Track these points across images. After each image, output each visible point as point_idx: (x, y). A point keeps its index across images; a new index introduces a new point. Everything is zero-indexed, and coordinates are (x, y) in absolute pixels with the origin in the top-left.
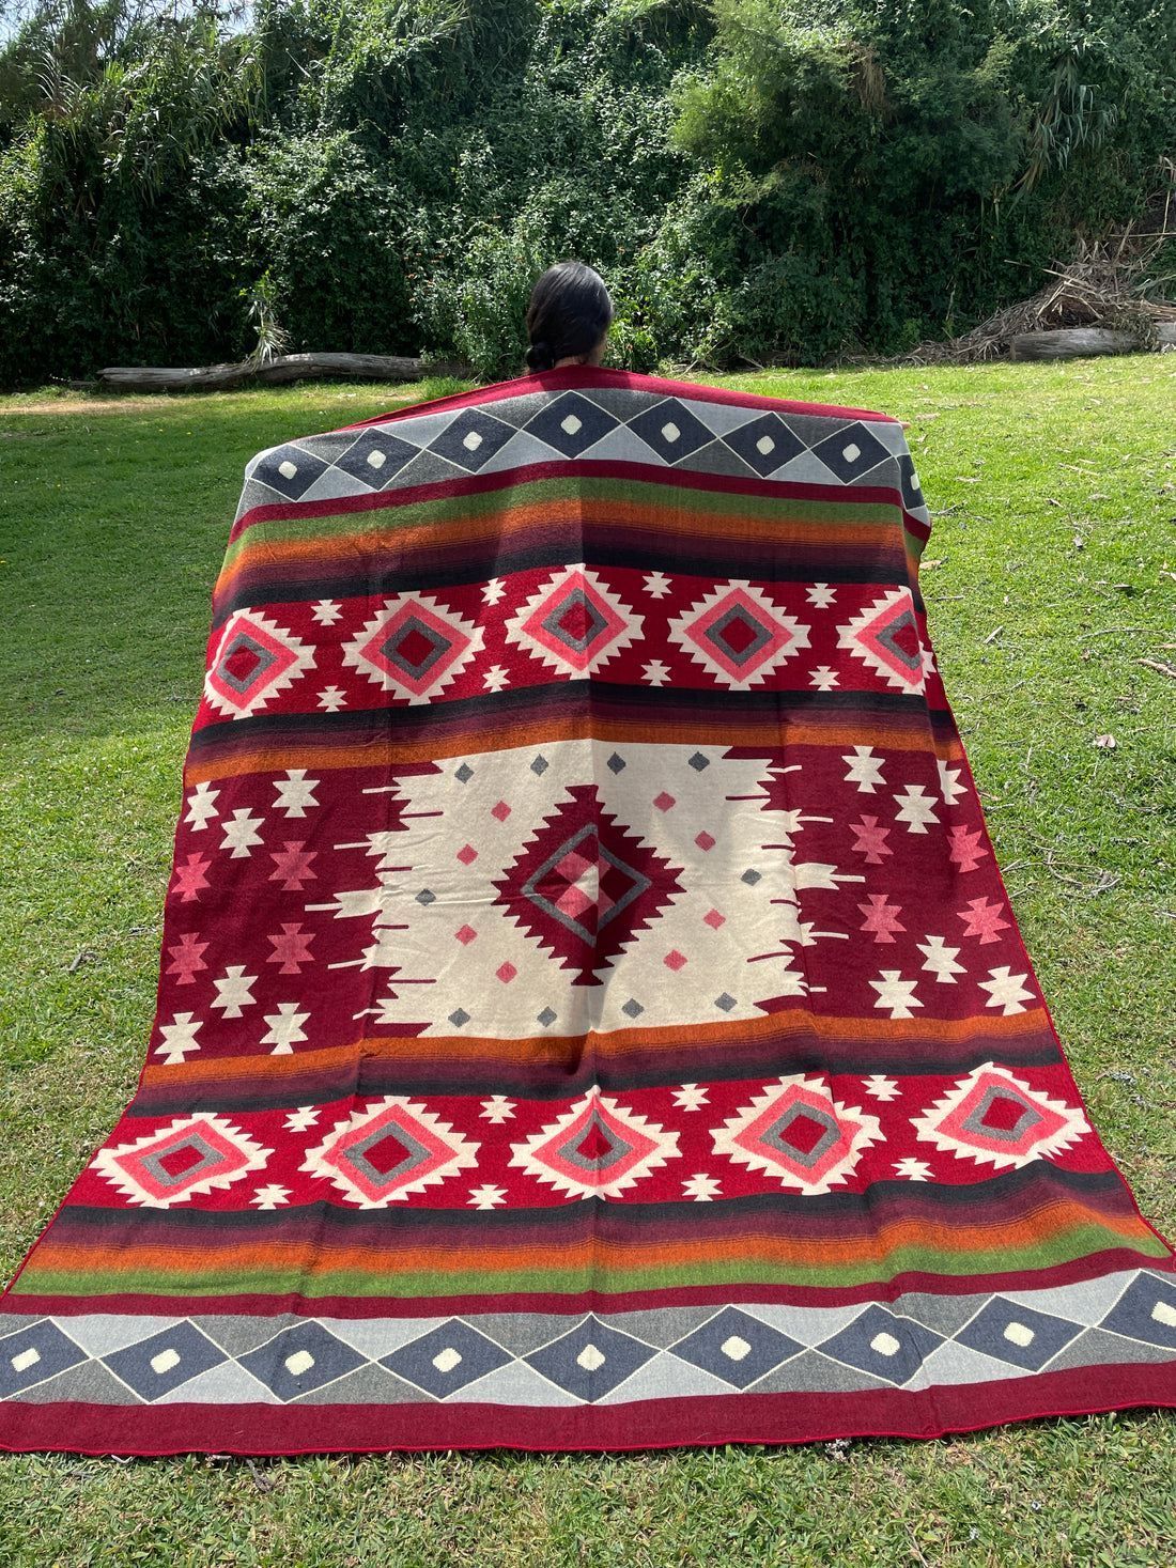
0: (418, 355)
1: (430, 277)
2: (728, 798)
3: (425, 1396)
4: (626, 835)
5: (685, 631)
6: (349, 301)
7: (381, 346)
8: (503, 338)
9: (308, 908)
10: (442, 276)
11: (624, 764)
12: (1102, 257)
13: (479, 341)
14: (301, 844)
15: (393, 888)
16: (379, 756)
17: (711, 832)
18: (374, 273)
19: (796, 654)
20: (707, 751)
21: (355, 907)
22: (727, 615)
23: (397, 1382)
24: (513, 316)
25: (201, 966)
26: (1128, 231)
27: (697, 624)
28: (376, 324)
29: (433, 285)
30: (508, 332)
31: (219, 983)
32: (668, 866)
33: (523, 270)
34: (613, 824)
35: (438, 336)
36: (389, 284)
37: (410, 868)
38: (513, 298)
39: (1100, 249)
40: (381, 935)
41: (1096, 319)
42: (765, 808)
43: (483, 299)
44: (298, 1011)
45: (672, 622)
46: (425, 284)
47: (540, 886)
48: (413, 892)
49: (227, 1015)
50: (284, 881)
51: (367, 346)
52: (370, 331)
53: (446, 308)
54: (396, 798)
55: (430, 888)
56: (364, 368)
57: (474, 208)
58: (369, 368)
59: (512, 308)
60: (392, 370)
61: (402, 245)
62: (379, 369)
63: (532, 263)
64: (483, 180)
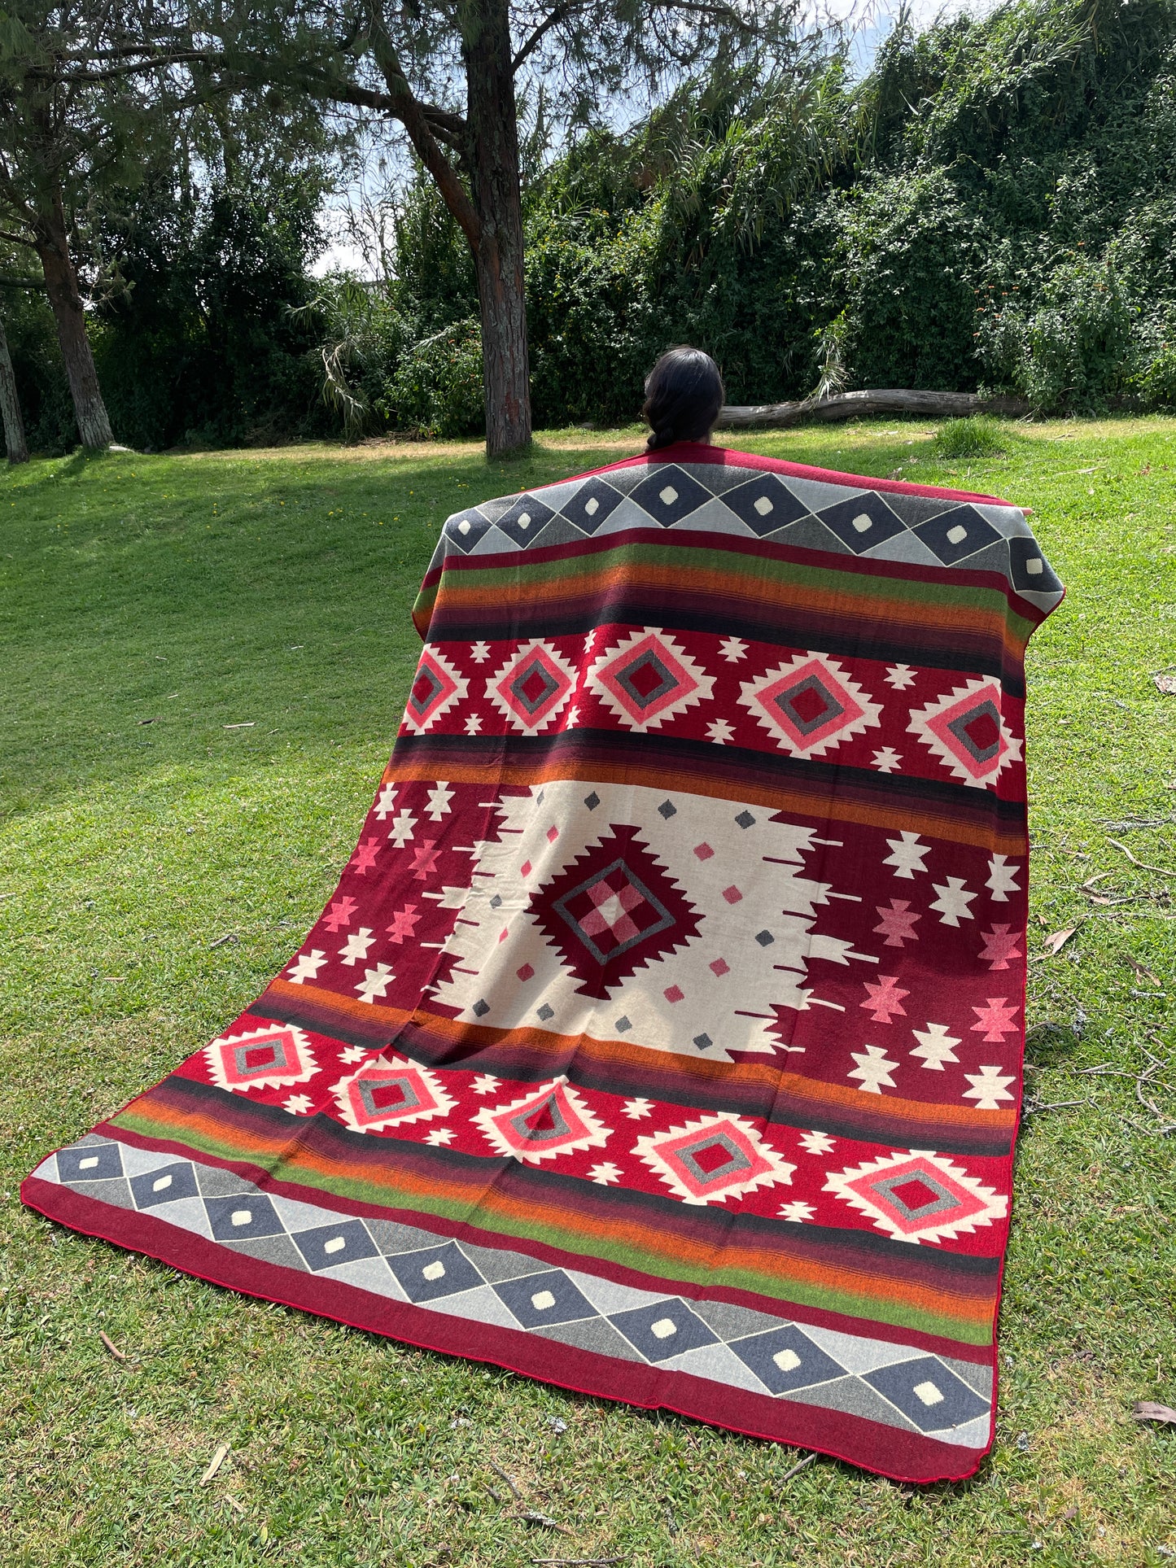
0: (975, 391)
1: (999, 310)
2: (765, 859)
3: (305, 1267)
4: (664, 874)
5: (756, 696)
6: (916, 337)
7: (941, 381)
8: (1068, 372)
9: (425, 895)
10: (1013, 308)
11: (675, 811)
13: (1041, 374)
14: (433, 842)
15: (479, 890)
16: (494, 777)
17: (740, 887)
18: (945, 308)
19: (864, 732)
20: (754, 810)
21: (453, 900)
22: (801, 685)
23: (294, 1251)
24: (1082, 347)
25: (346, 922)
27: (767, 690)
28: (941, 359)
29: (1000, 318)
30: (1075, 365)
31: (351, 938)
32: (693, 911)
33: (1102, 299)
34: (654, 863)
35: (999, 370)
36: (960, 318)
37: (493, 875)
38: (1085, 329)
40: (458, 927)
42: (797, 875)
43: (1053, 332)
44: (390, 973)
45: (743, 685)
46: (994, 317)
47: (569, 905)
48: (490, 896)
49: (345, 962)
50: (416, 871)
51: (929, 383)
52: (934, 367)
53: (1010, 340)
54: (498, 813)
55: (501, 894)
56: (918, 404)
57: (1065, 235)
58: (923, 405)
59: (1083, 339)
60: (945, 407)
61: (979, 278)
62: (933, 405)
63: (1114, 290)
64: (1080, 204)
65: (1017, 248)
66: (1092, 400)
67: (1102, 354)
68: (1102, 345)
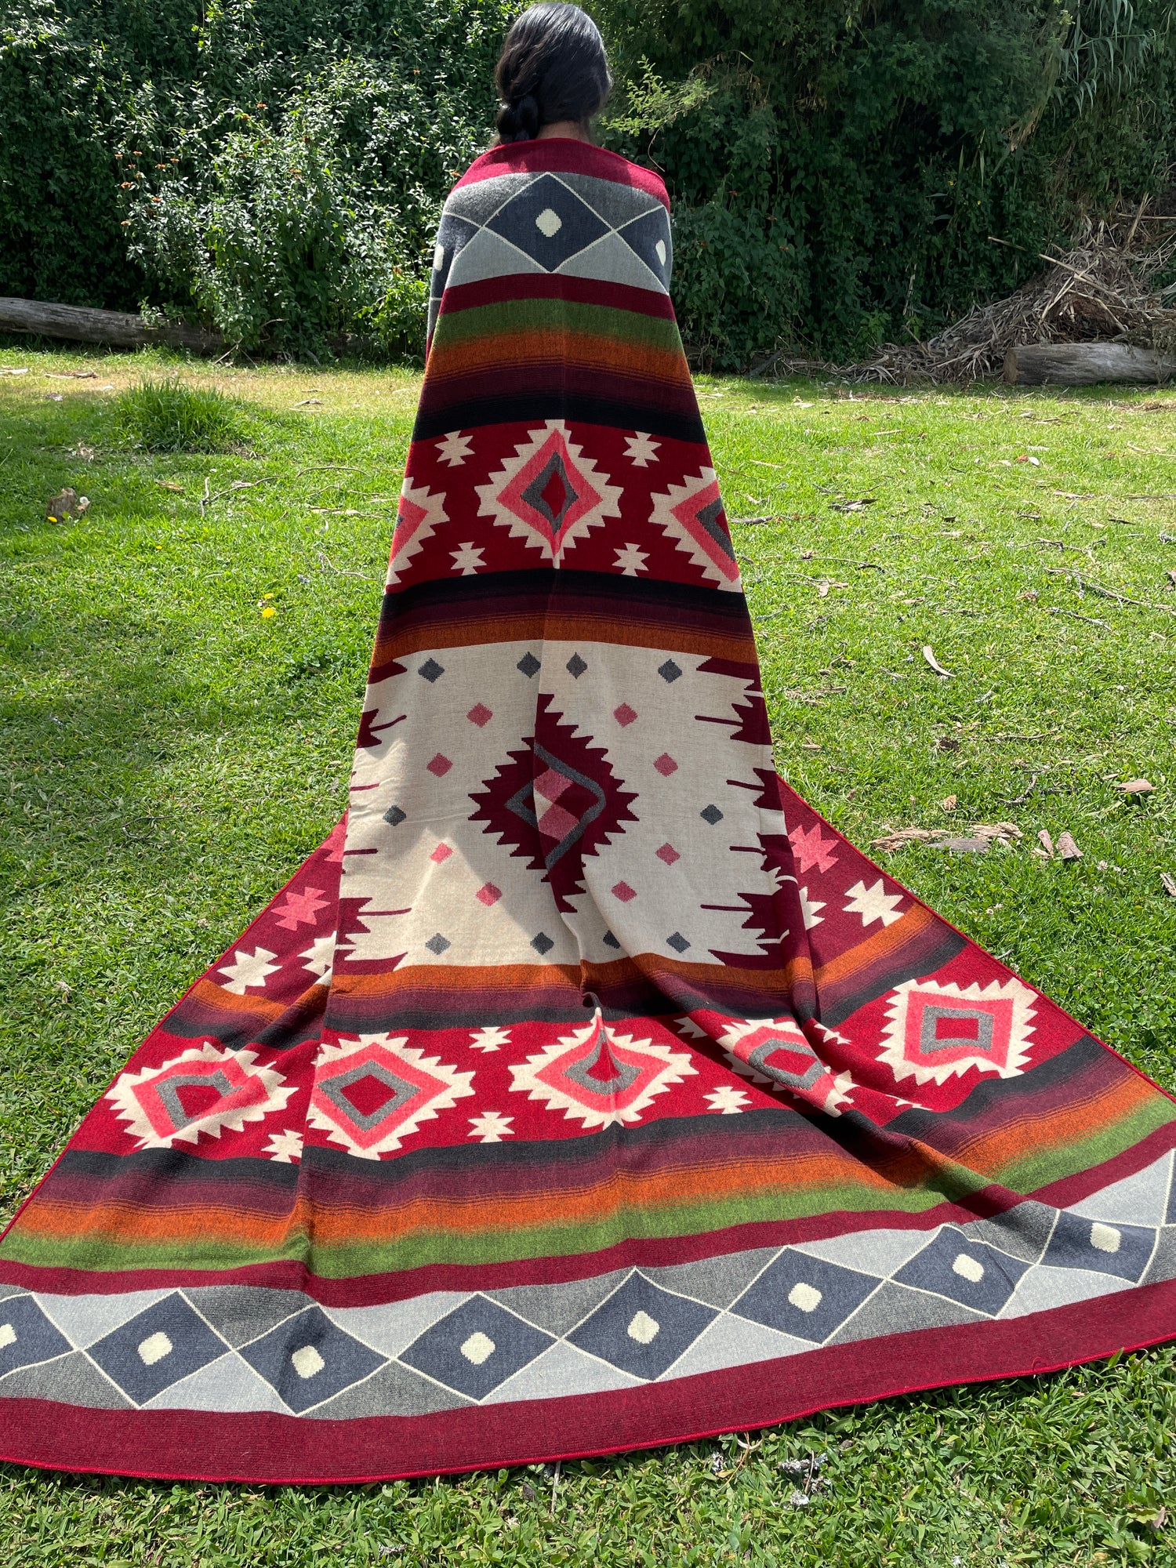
0: (137, 311)
1: (155, 190)
3: (459, 1399)
5: (672, 511)
6: (27, 218)
7: (82, 292)
8: (270, 294)
10: (176, 190)
12: (1107, 242)
13: (232, 296)
15: (361, 808)
18: (65, 179)
23: (425, 1384)
24: (285, 260)
26: (1141, 209)
28: (72, 256)
29: (161, 202)
30: (278, 286)
33: (302, 190)
35: (167, 281)
36: (92, 197)
37: (377, 785)
38: (284, 233)
39: (1106, 232)
40: (346, 862)
41: (1117, 331)
43: (239, 231)
45: (656, 497)
46: (148, 200)
48: (380, 811)
51: (58, 290)
52: (62, 269)
53: (181, 240)
55: (399, 805)
56: (50, 324)
57: (224, 88)
58: (56, 325)
59: (284, 248)
60: (93, 331)
61: (113, 136)
62: (73, 328)
63: (319, 181)
64: (240, 50)
65: (161, 101)
66: (309, 338)
67: (310, 272)
68: (309, 258)
